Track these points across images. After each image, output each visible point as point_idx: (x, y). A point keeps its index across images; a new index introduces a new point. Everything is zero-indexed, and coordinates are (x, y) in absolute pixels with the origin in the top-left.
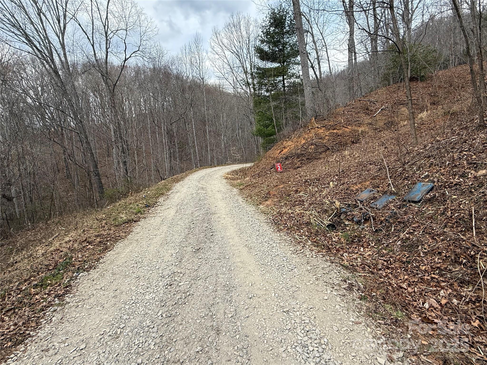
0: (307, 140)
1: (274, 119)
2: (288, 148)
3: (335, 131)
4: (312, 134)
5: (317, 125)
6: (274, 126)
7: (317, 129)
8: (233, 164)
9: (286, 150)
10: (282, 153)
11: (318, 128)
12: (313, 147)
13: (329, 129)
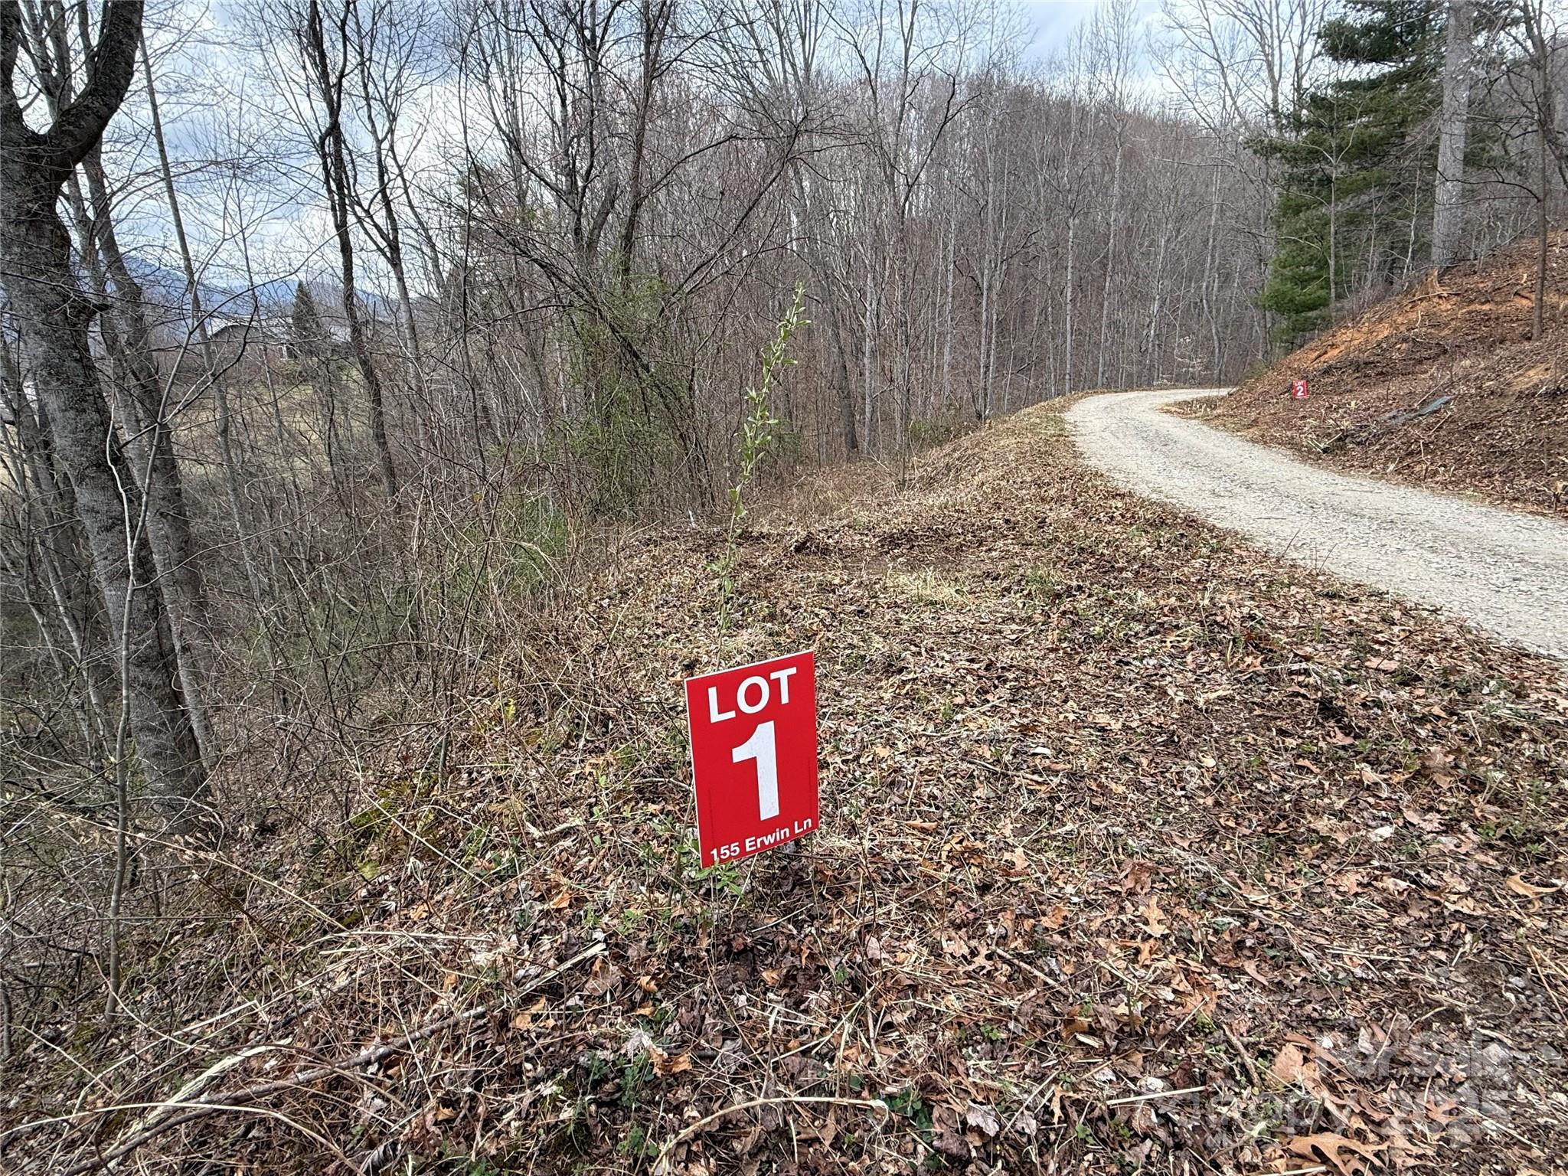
0: (1397, 329)
1: (1332, 262)
2: (1342, 348)
3: (1486, 307)
4: (1418, 314)
5: (1439, 290)
6: (1327, 280)
7: (1436, 300)
8: (1174, 387)
9: (1336, 352)
10: (1322, 359)
11: (1440, 297)
12: (1404, 346)
13: (1472, 302)
